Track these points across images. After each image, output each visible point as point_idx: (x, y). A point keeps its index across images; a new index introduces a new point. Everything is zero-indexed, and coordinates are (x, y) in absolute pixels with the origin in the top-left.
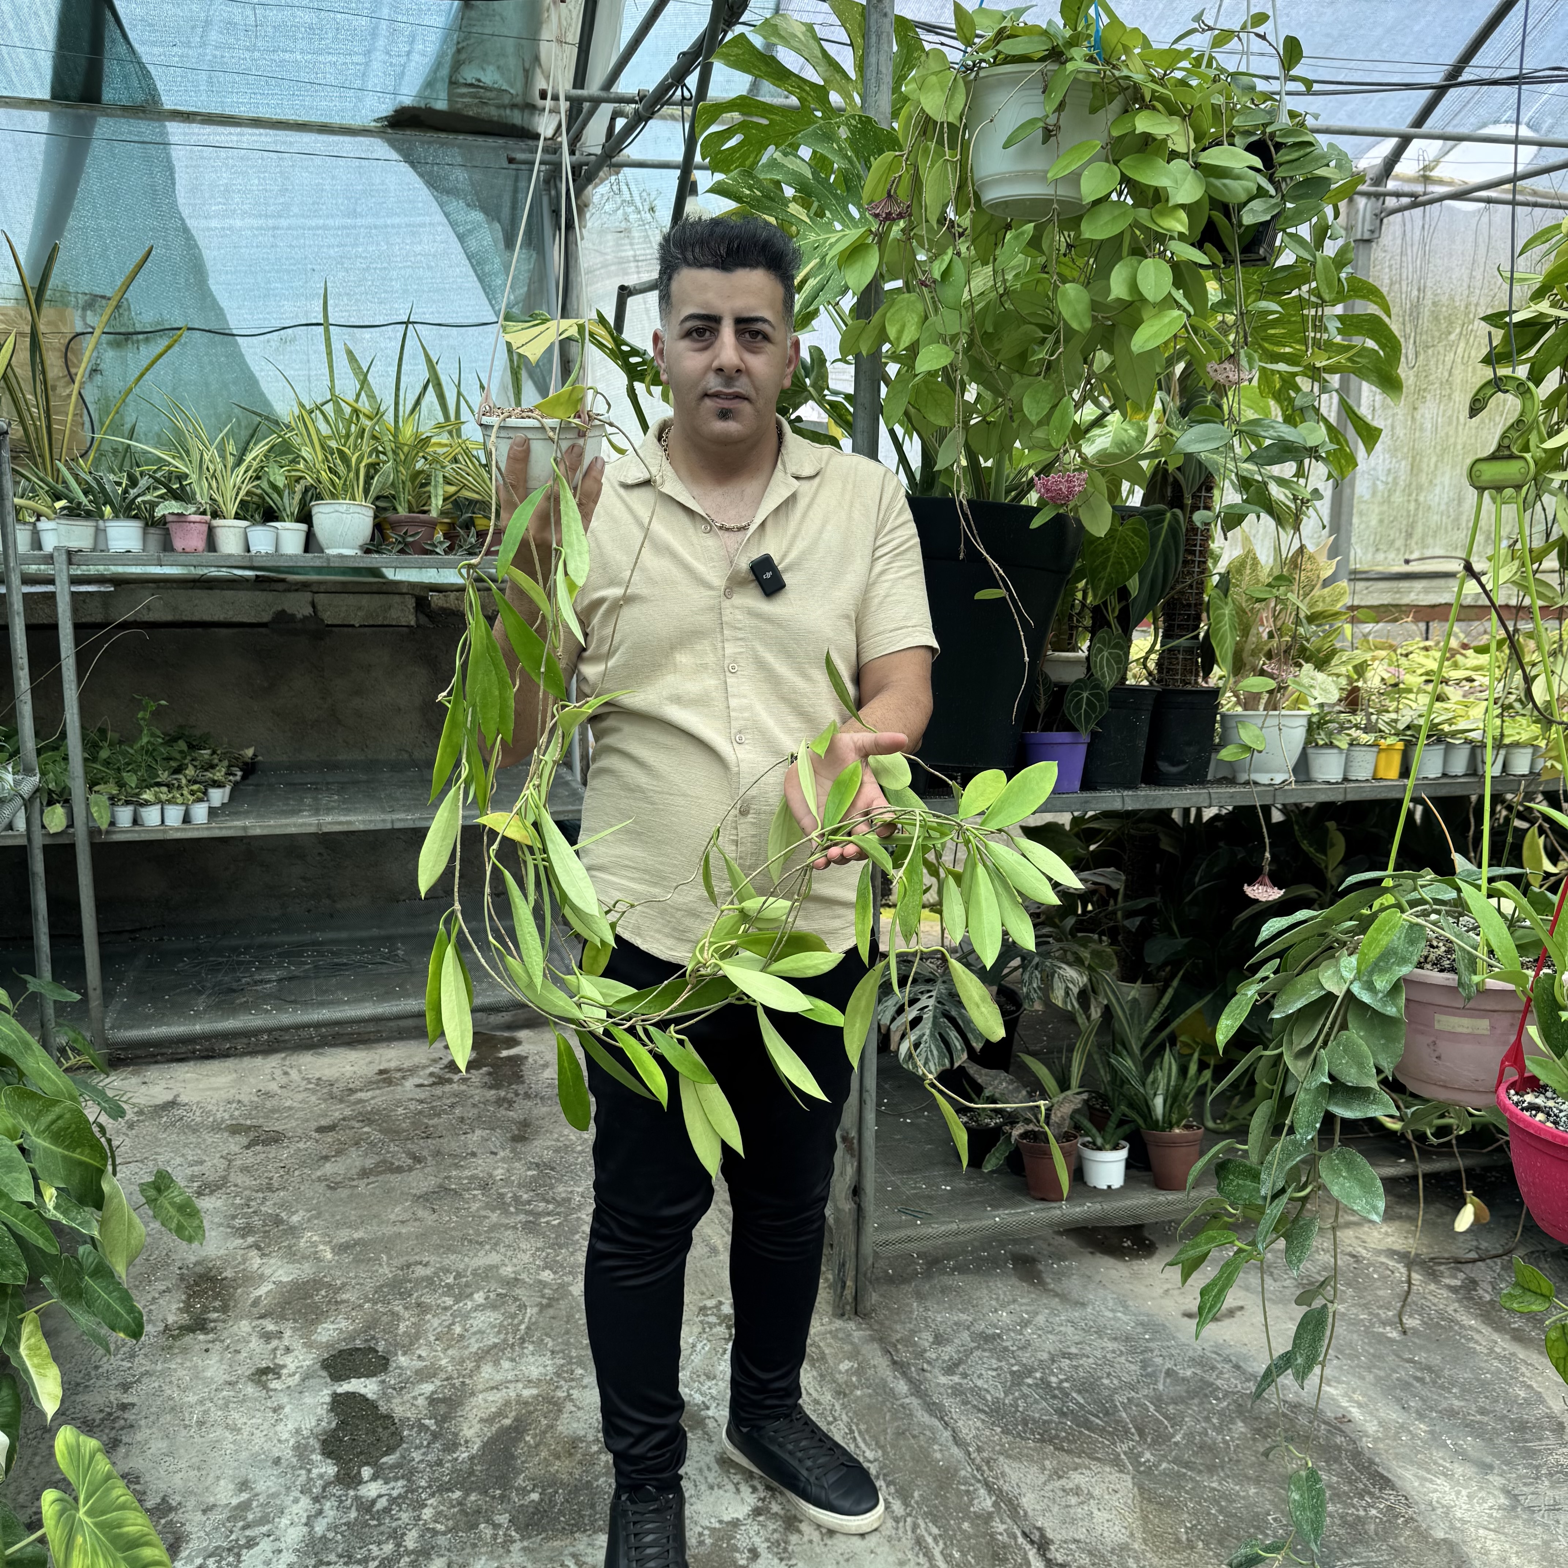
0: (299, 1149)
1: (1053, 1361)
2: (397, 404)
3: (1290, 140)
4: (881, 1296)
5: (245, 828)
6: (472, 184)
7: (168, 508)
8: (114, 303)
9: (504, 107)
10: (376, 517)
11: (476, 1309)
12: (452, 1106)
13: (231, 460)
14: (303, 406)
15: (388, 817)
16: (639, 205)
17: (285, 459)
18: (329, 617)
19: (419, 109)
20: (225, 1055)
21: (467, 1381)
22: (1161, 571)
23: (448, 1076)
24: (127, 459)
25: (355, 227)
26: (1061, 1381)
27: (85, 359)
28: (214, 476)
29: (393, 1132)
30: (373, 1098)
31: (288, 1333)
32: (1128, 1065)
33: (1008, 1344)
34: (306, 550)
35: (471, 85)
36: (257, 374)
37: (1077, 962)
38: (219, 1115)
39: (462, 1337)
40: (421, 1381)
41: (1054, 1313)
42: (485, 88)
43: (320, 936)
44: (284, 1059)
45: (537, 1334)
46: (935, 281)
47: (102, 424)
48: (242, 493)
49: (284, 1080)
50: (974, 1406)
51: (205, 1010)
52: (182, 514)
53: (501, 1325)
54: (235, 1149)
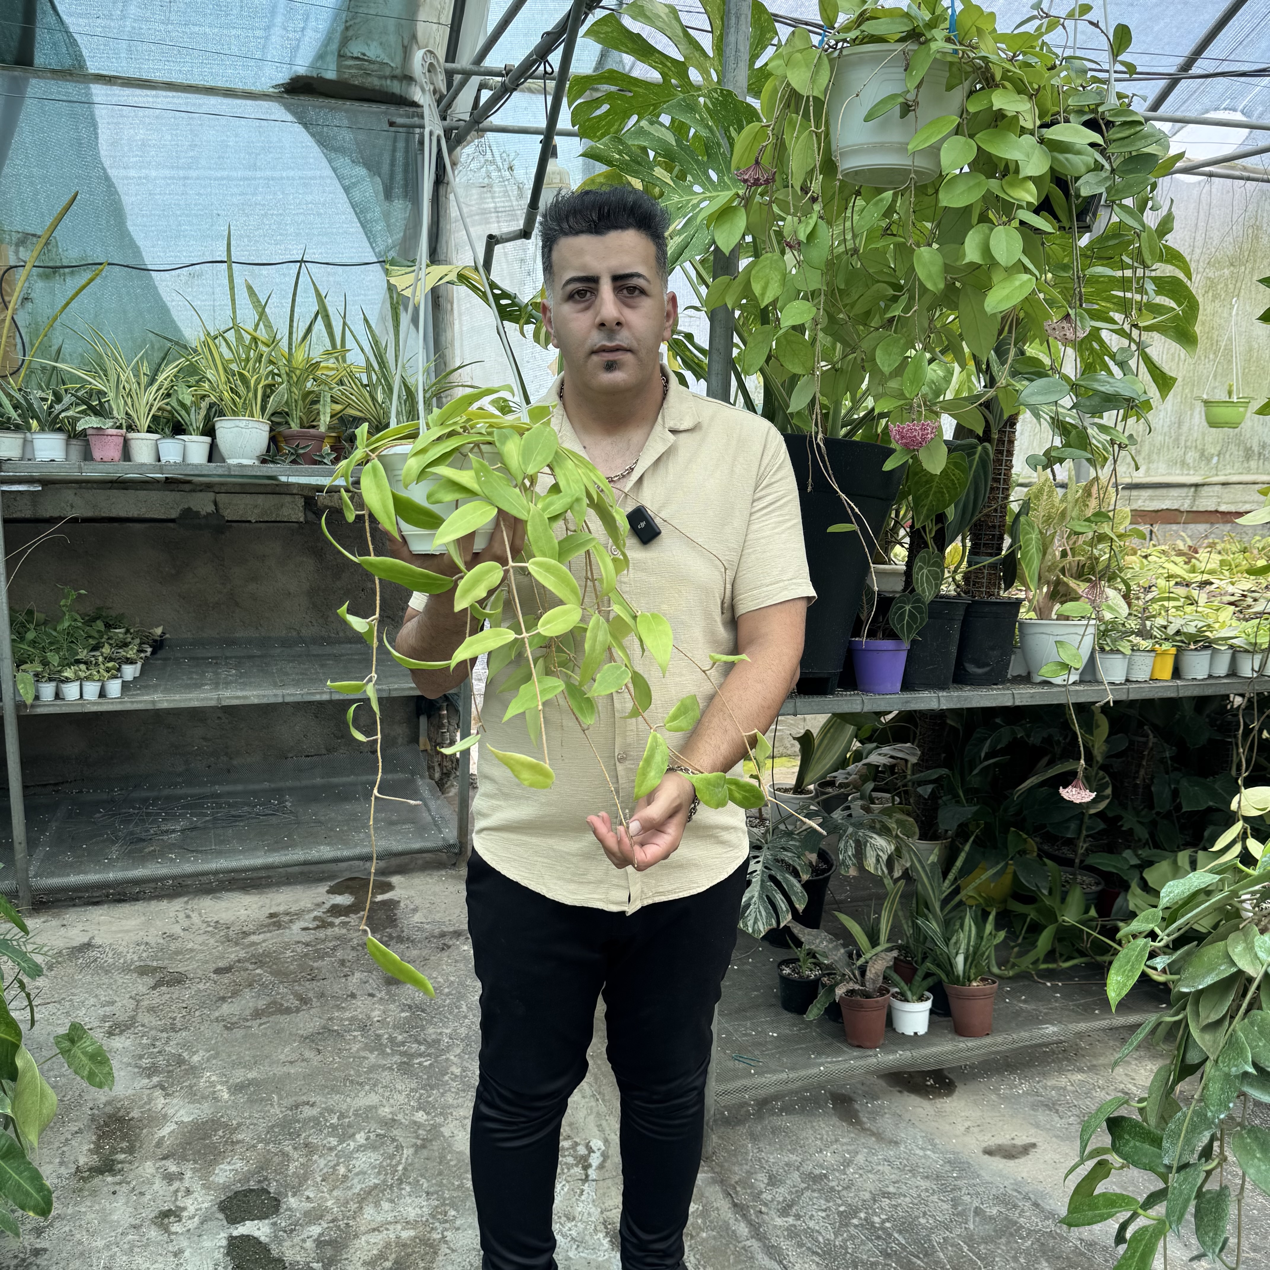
0: (199, 990)
1: (875, 1201)
2: (291, 333)
3: (1119, 120)
4: (719, 1137)
5: (153, 702)
6: (357, 144)
7: (88, 423)
8: (44, 241)
9: (386, 78)
10: (271, 430)
11: (358, 1149)
12: (334, 949)
13: (144, 380)
14: (209, 334)
15: (279, 692)
16: (500, 164)
17: (192, 380)
18: (229, 514)
19: (312, 78)
20: (135, 898)
21: (351, 1223)
22: (972, 497)
23: (330, 919)
24: (54, 376)
25: (255, 179)
26: (883, 1222)
27: (18, 289)
28: (129, 394)
29: (281, 974)
30: (264, 941)
31: (188, 1174)
32: (933, 927)
33: (833, 1184)
34: (210, 460)
35: (357, 58)
36: (169, 304)
37: (884, 831)
38: (129, 957)
39: (345, 1177)
40: (310, 1223)
41: (872, 1152)
42: (370, 62)
43: (218, 789)
44: (186, 903)
45: (414, 1175)
46: (799, 243)
47: (32, 345)
48: (154, 409)
49: (186, 923)
50: (809, 1249)
51: (118, 858)
52: (100, 428)
53: (381, 1166)
54: (142, 989)
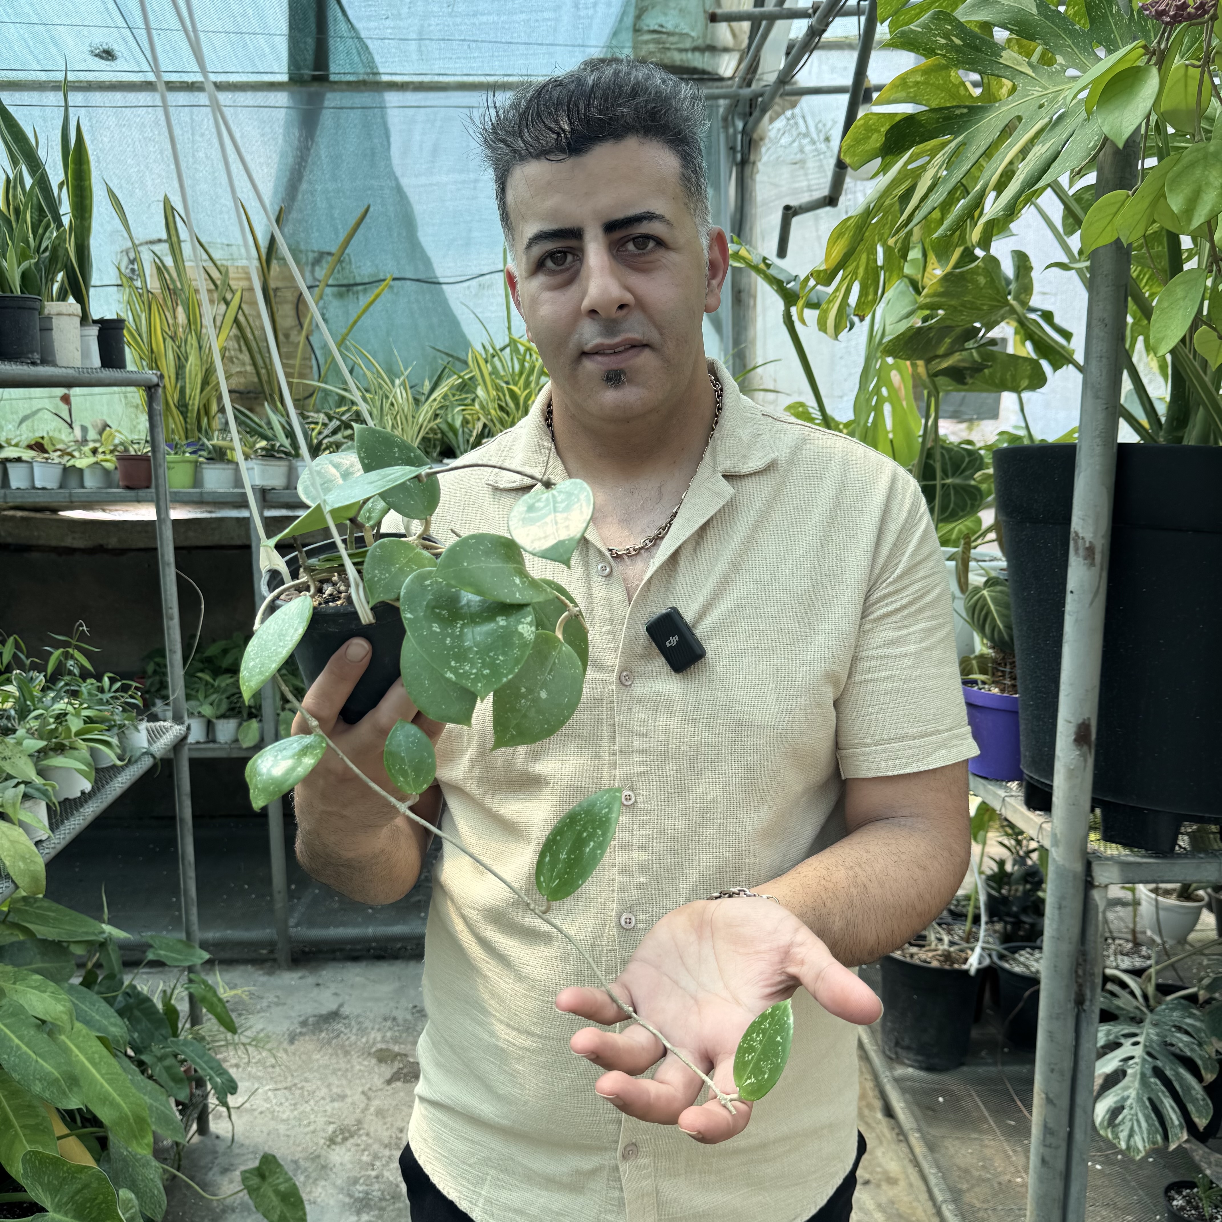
8: (337, 258)
9: (686, 50)
16: (814, 135)
17: (468, 399)
20: (395, 957)
42: (669, 34)
48: (424, 431)
54: (378, 1083)
